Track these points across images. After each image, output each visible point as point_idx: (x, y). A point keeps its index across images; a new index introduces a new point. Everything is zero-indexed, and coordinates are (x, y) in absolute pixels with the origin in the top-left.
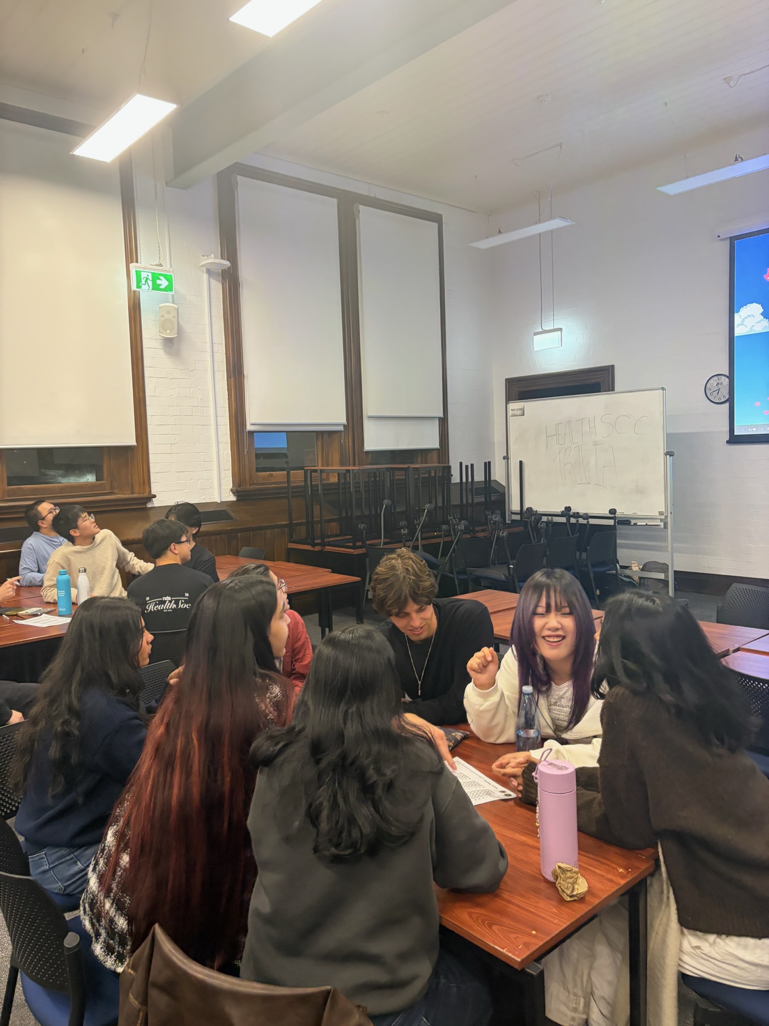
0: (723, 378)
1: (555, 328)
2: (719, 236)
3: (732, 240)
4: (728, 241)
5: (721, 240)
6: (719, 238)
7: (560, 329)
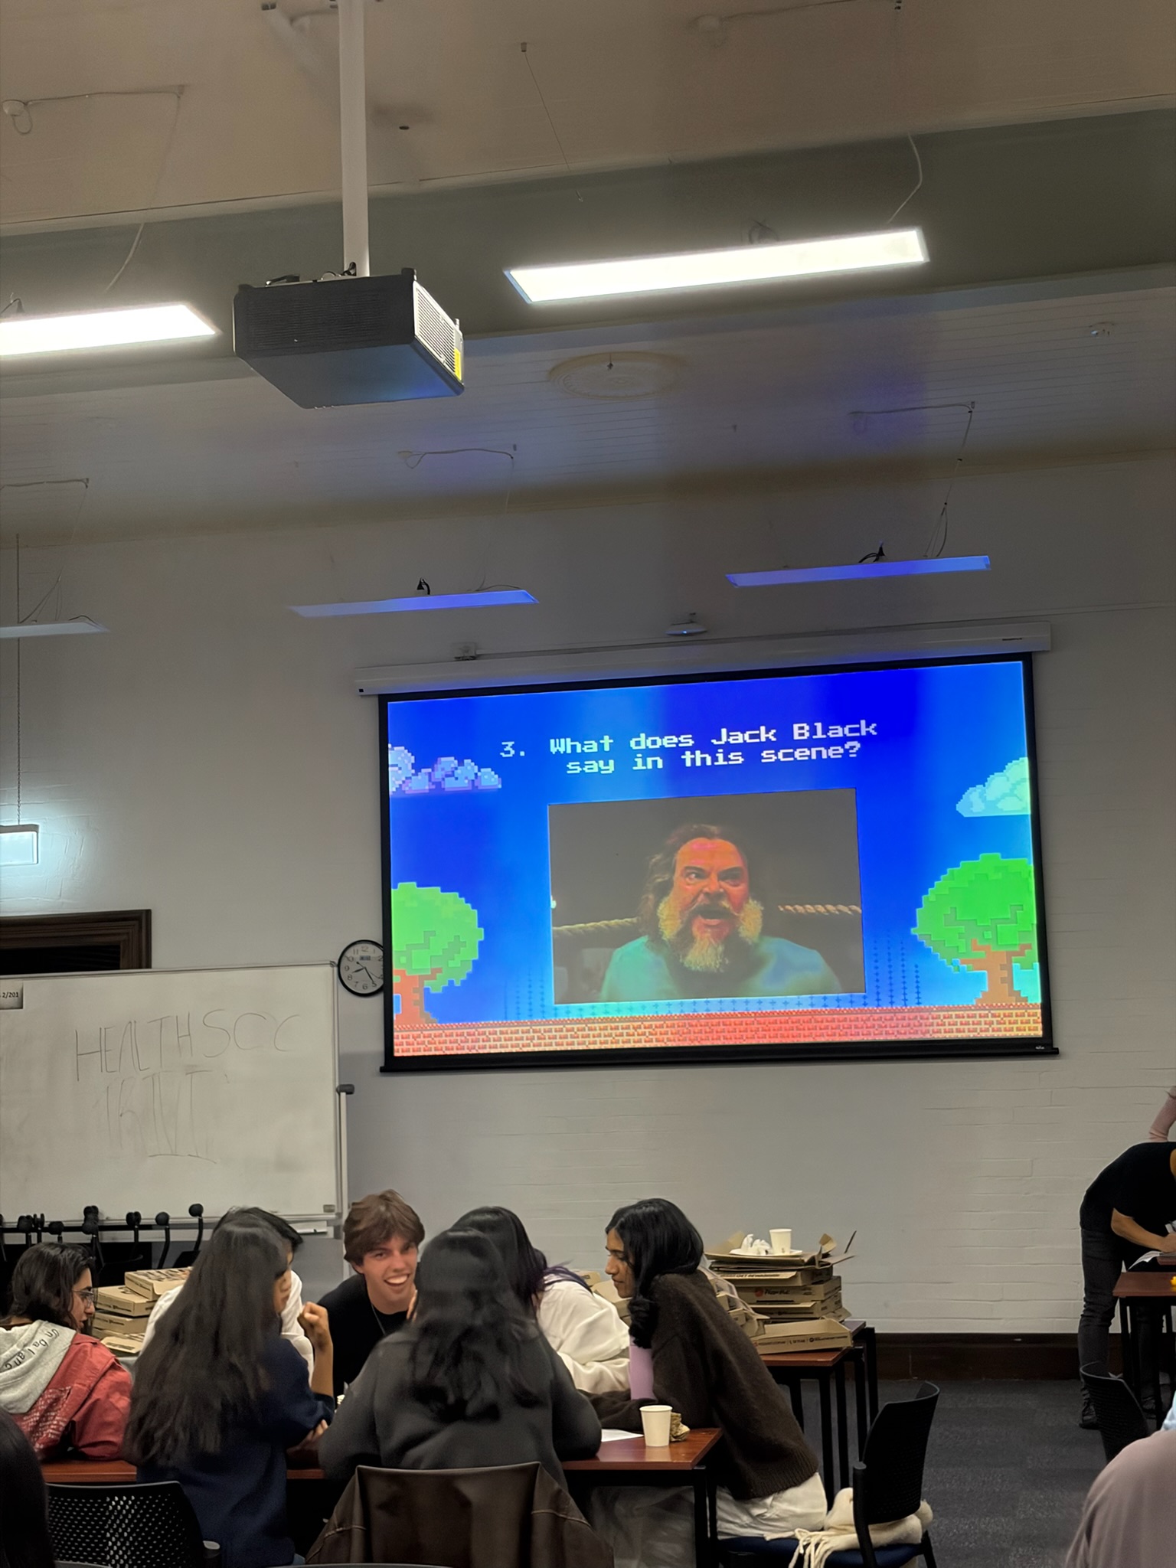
0: (371, 947)
1: (21, 823)
2: (361, 691)
3: (384, 700)
4: (376, 700)
5: (362, 696)
6: (362, 693)
7: (34, 828)
